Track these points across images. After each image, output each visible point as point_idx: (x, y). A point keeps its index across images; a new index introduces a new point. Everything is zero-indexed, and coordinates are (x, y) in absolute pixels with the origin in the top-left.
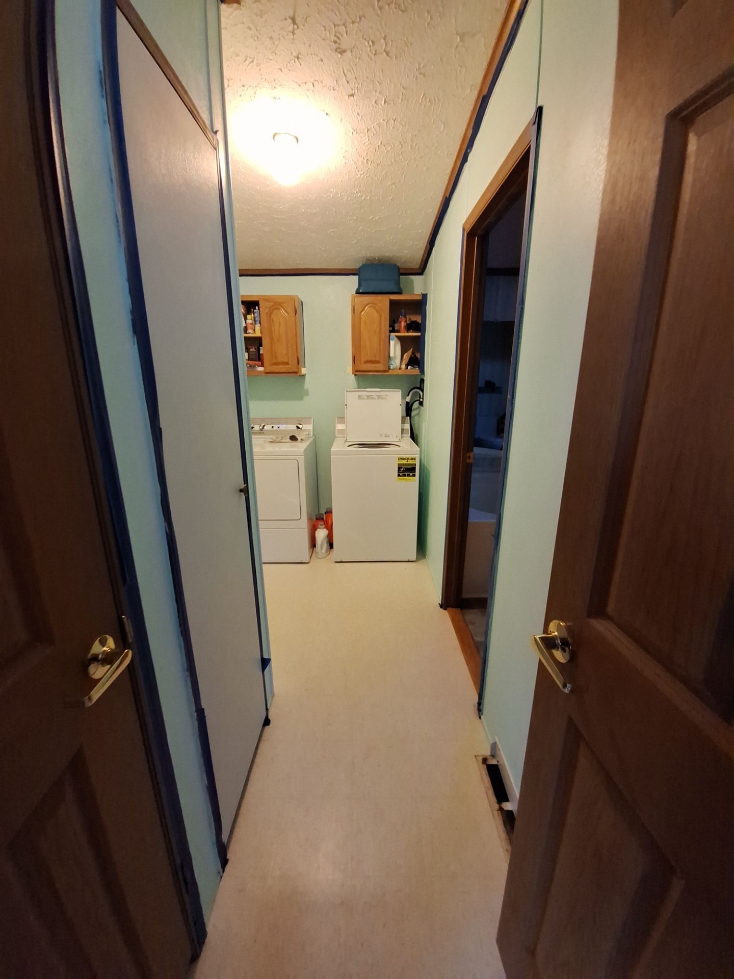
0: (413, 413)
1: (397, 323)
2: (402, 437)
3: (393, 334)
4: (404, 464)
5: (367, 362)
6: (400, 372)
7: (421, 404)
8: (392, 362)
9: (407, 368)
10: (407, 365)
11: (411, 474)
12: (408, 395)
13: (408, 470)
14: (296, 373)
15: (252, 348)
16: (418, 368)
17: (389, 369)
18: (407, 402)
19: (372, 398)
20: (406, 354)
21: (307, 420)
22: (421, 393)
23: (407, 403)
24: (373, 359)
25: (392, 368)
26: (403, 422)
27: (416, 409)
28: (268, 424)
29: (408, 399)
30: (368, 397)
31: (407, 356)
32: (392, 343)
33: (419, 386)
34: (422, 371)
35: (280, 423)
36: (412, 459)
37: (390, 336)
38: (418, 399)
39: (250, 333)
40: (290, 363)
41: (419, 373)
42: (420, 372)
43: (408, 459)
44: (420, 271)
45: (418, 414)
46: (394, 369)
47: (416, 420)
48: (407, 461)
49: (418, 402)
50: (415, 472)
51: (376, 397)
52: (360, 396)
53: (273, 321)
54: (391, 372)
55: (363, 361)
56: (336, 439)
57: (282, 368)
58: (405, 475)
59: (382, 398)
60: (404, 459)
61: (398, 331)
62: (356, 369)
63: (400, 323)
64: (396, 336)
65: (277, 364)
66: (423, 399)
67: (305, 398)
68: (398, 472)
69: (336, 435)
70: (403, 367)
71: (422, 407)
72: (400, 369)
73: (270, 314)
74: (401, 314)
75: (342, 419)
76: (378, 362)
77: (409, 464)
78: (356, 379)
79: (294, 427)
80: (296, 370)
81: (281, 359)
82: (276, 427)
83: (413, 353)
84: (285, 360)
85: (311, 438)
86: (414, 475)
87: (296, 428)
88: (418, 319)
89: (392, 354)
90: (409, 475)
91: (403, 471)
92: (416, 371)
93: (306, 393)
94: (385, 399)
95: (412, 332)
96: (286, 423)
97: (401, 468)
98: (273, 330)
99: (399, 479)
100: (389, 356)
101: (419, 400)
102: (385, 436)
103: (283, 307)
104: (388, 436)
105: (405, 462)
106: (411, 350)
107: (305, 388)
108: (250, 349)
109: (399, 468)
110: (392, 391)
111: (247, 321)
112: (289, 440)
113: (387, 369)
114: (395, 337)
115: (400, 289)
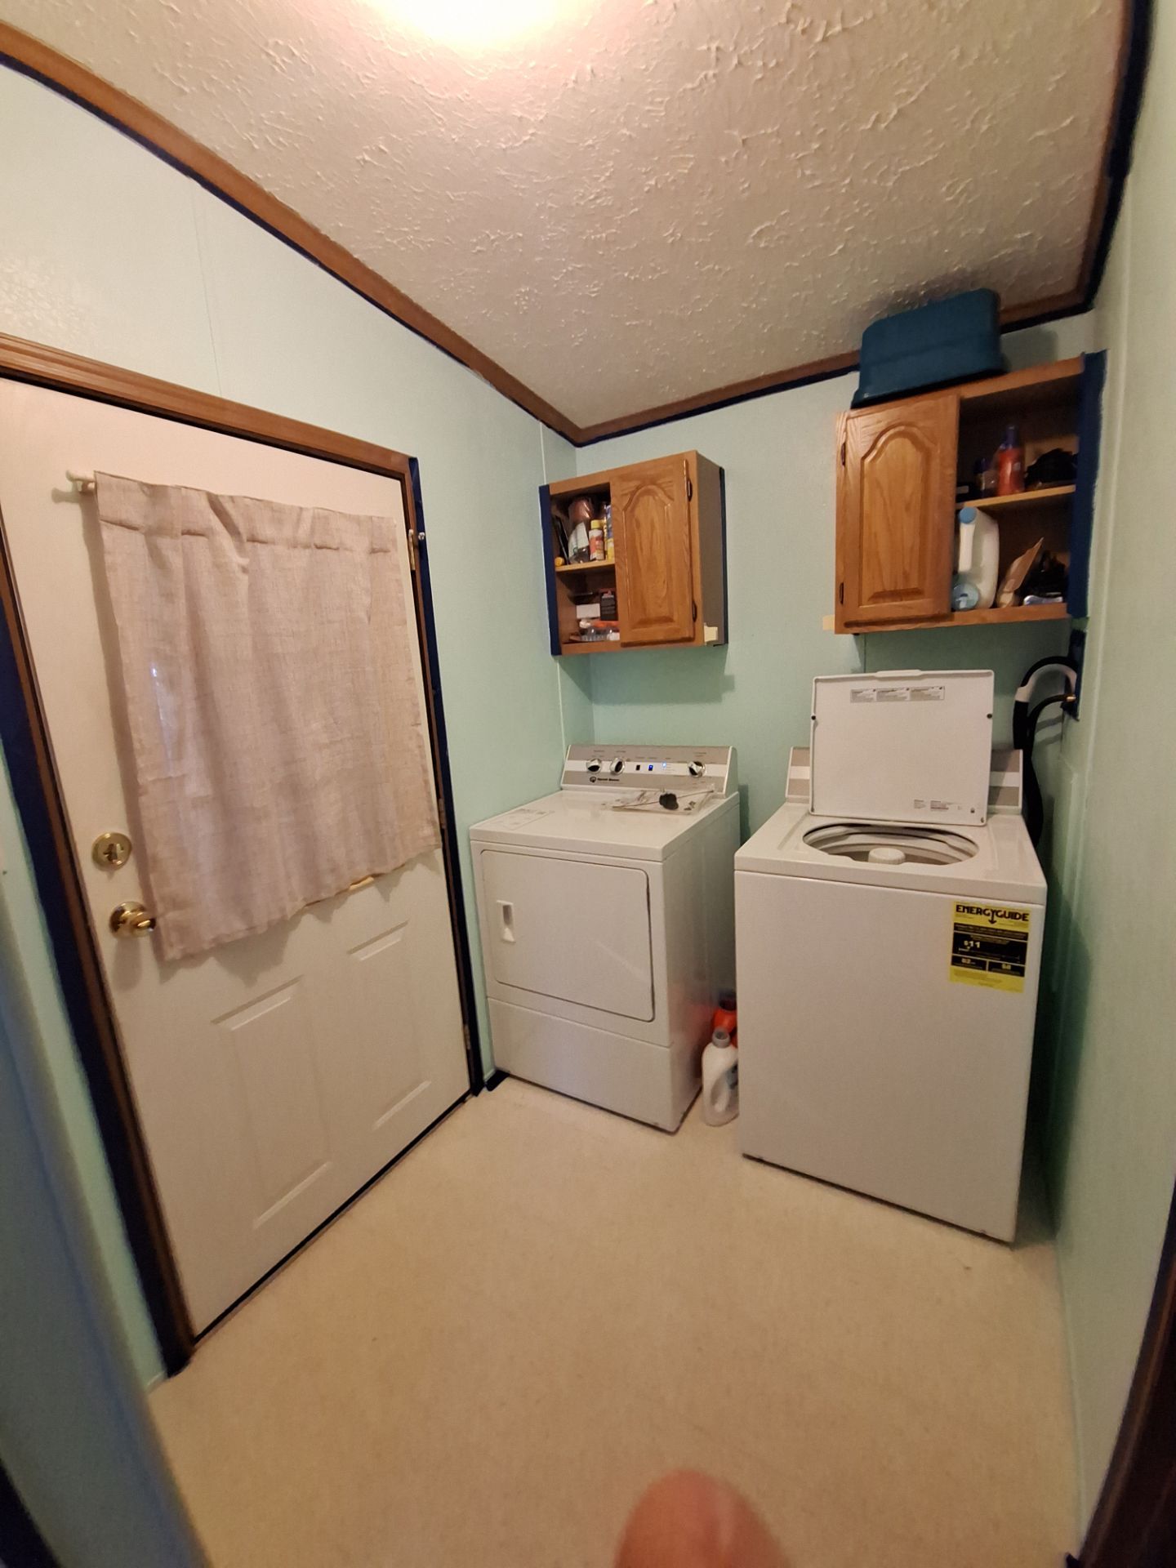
0: (1040, 736)
1: (987, 468)
2: (990, 813)
3: (971, 505)
4: (976, 929)
5: (878, 597)
6: (992, 617)
7: (1071, 709)
8: (967, 590)
9: (1021, 603)
10: (1020, 594)
11: (1007, 965)
12: (1024, 683)
13: (989, 948)
14: (690, 640)
15: (607, 593)
16: (1060, 599)
17: (953, 610)
18: (1018, 705)
19: (895, 699)
20: (1016, 563)
21: (715, 753)
22: (1073, 676)
23: (1020, 707)
24: (900, 587)
25: (962, 605)
26: (998, 763)
27: (1053, 722)
28: (628, 760)
29: (1023, 694)
30: (883, 695)
31: (1019, 567)
32: (966, 531)
33: (1064, 653)
34: (1078, 607)
35: (654, 759)
36: (1013, 915)
37: (957, 512)
38: (1061, 693)
39: (595, 559)
40: (675, 618)
41: (1068, 616)
42: (1069, 611)
43: (995, 912)
44: (1079, 300)
45: (1061, 737)
46: (973, 608)
47: (1048, 757)
48: (992, 922)
49: (1060, 703)
50: (1023, 961)
51: (908, 694)
52: (855, 693)
53: (638, 525)
54: (959, 620)
55: (867, 593)
56: (786, 804)
57: (658, 632)
58: (980, 965)
59: (929, 697)
60: (980, 911)
61: (992, 493)
62: (847, 620)
63: (999, 467)
64: (983, 509)
65: (645, 622)
66: (1077, 693)
67: (727, 697)
68: (955, 950)
69: (787, 795)
70: (1007, 598)
71: (1072, 721)
72: (995, 605)
73: (631, 508)
74: (1004, 440)
75: (803, 753)
76: (916, 593)
77: (996, 932)
78: (857, 643)
79: (682, 770)
80: (687, 634)
81: (654, 611)
82: (644, 767)
83: (1044, 554)
84: (664, 611)
85: (722, 797)
86: (1020, 972)
87: (688, 773)
88: (1071, 445)
89: (964, 565)
90: (995, 967)
91: (974, 951)
92: (1054, 607)
93: (729, 684)
94: (938, 698)
95: (1040, 488)
96: (668, 760)
97: (969, 938)
98: (638, 545)
99: (957, 973)
100: (955, 572)
101: (1062, 698)
102: (933, 808)
103: (659, 486)
104: (943, 808)
105: (982, 921)
106: (1038, 545)
107: (727, 672)
108: (602, 594)
109: (959, 939)
110: (962, 675)
111: (590, 532)
112: (659, 806)
113: (945, 611)
114: (978, 511)
115: (1002, 359)
